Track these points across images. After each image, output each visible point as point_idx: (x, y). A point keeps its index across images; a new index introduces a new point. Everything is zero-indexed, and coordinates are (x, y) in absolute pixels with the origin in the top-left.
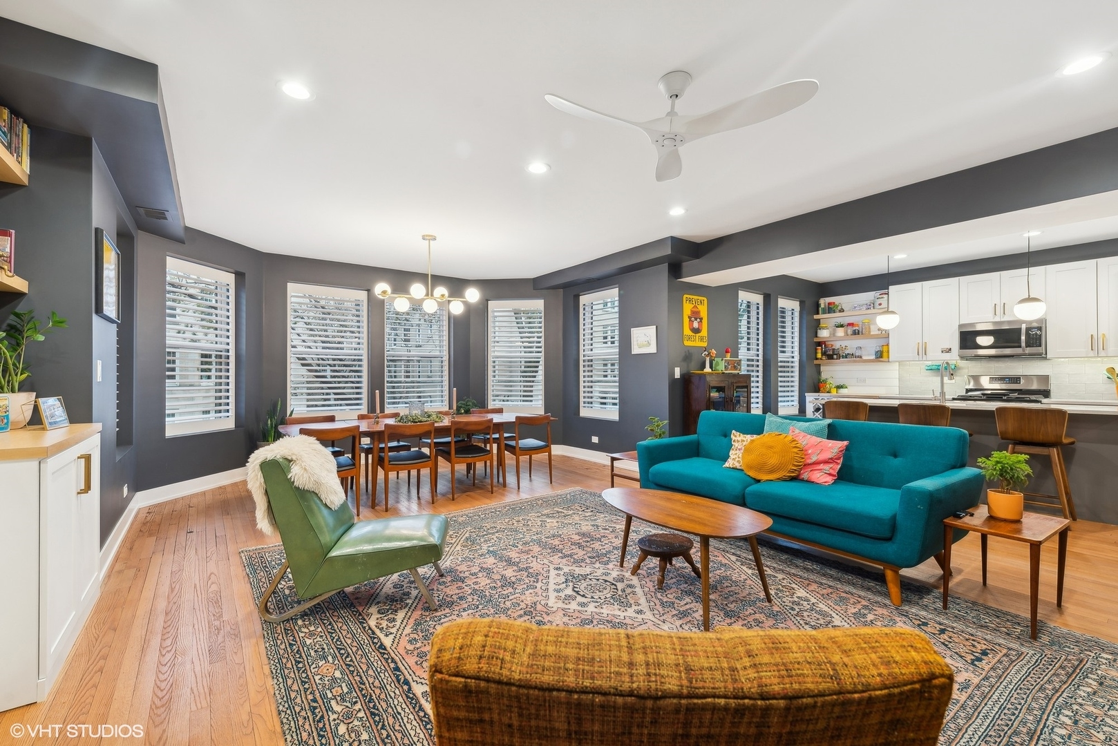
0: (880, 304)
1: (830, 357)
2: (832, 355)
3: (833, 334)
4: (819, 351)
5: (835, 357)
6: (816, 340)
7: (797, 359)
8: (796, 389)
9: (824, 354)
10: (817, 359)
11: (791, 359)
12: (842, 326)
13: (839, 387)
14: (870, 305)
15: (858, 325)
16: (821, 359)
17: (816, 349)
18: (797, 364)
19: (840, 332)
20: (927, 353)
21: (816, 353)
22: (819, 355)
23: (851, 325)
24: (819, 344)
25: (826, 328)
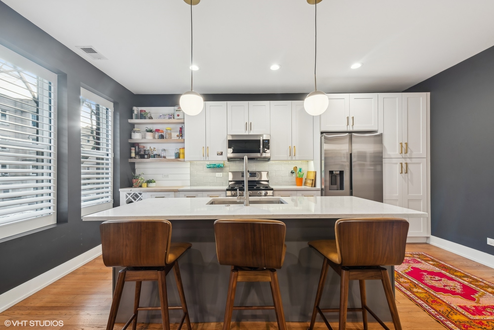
0: (178, 115)
1: (142, 157)
2: (143, 155)
3: (144, 137)
4: (133, 151)
5: (146, 156)
6: (130, 141)
7: (111, 157)
8: (110, 185)
9: (137, 154)
10: (131, 158)
11: (105, 157)
12: (151, 131)
13: (149, 182)
14: (171, 115)
15: (163, 132)
16: (135, 158)
17: (131, 150)
18: (111, 162)
19: (149, 136)
20: (209, 155)
21: (130, 153)
22: (133, 155)
23: (157, 131)
24: (134, 145)
25: (138, 132)
